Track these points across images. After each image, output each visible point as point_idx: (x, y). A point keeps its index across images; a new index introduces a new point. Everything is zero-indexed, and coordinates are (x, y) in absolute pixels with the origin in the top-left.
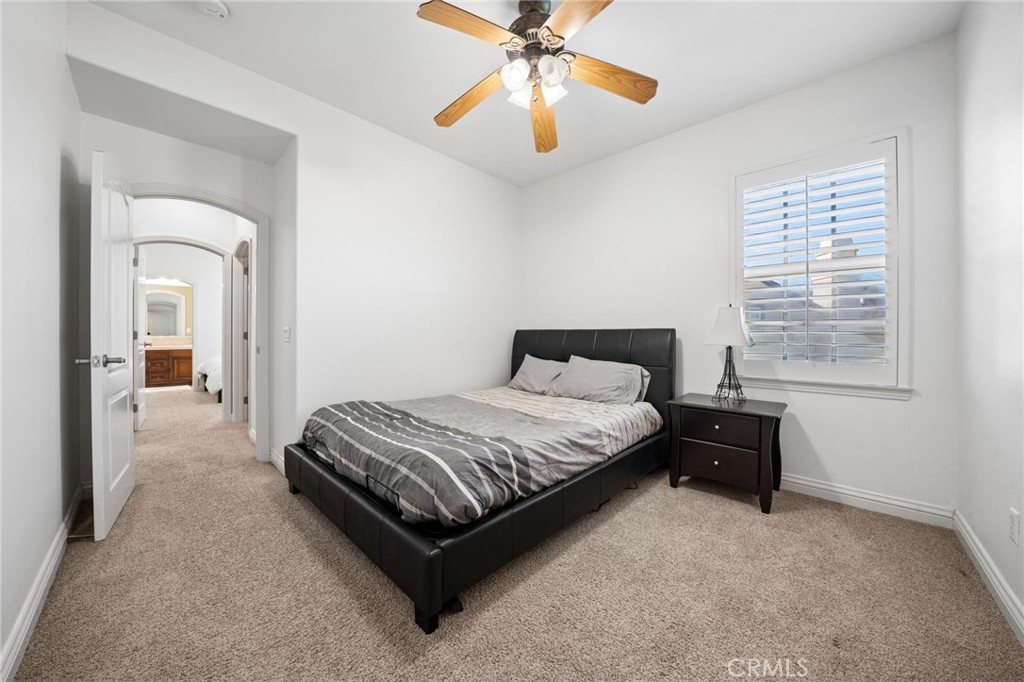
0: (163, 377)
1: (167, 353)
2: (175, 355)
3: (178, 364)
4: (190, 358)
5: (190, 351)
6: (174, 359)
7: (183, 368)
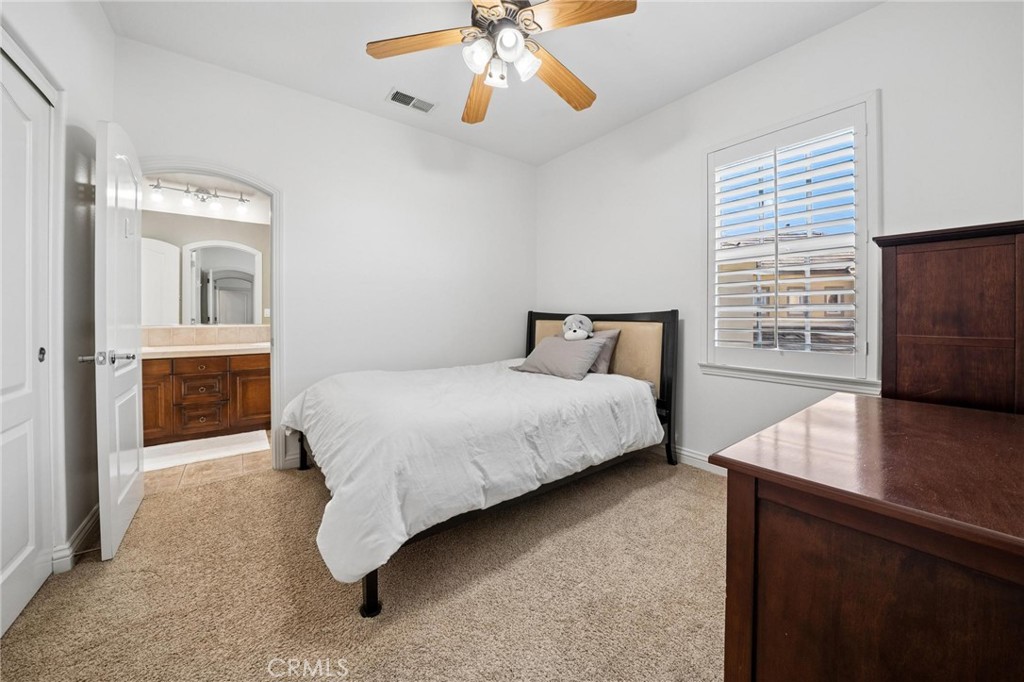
0: (211, 416)
1: (223, 361)
2: (236, 367)
3: (244, 384)
4: (267, 372)
5: (266, 357)
6: (235, 374)
7: (253, 394)
